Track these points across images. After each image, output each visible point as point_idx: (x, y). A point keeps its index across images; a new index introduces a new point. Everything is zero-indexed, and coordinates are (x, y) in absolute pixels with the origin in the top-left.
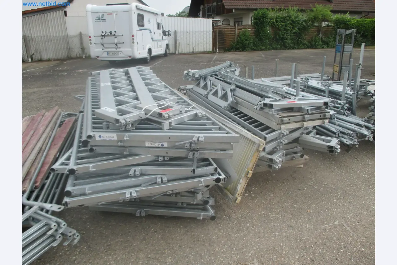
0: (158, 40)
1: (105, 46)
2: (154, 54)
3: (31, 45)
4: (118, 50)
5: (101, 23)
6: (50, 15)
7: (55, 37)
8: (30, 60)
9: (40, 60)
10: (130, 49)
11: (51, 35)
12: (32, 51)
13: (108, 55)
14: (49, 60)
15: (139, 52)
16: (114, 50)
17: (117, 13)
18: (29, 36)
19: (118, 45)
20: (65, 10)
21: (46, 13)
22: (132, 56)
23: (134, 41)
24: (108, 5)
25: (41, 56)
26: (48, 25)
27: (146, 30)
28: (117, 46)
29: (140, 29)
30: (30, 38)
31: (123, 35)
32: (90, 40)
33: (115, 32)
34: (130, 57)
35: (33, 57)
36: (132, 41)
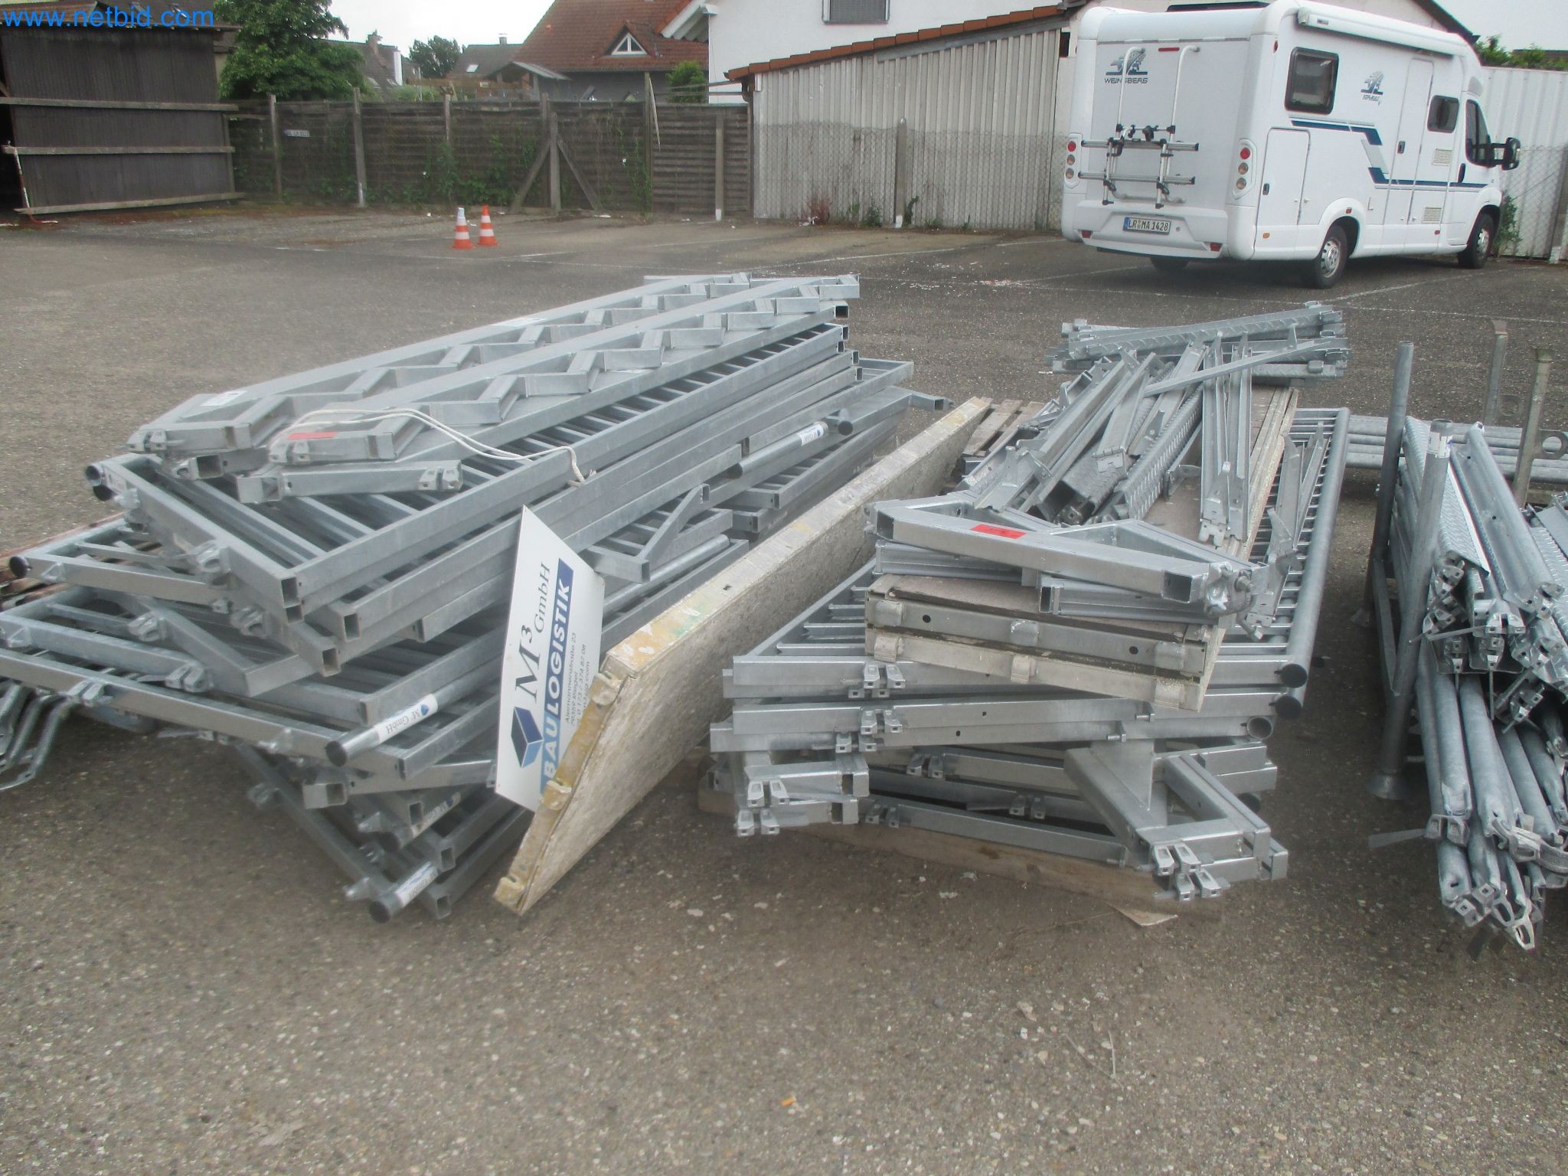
0: (1419, 183)
1: (1122, 188)
2: (1367, 245)
3: (916, 161)
4: (1166, 210)
5: (1124, 87)
6: (1008, 49)
7: (1005, 141)
8: (900, 219)
9: (934, 227)
10: (1221, 214)
11: (994, 128)
12: (916, 189)
13: (1125, 229)
14: (965, 229)
15: (1263, 228)
16: (1150, 208)
17: (1199, 44)
18: (917, 128)
19: (1171, 187)
20: (1064, 30)
21: (991, 42)
22: (1225, 246)
23: (1247, 176)
24: (1174, 8)
25: (940, 208)
26: (991, 89)
27: (1345, 128)
28: (1166, 192)
29: (1295, 123)
30: (918, 136)
31: (1196, 148)
32: (1071, 159)
33: (1171, 129)
34: (1215, 246)
35: (913, 210)
36: (1237, 176)
